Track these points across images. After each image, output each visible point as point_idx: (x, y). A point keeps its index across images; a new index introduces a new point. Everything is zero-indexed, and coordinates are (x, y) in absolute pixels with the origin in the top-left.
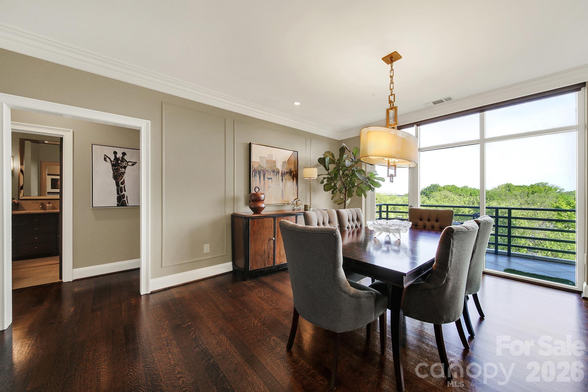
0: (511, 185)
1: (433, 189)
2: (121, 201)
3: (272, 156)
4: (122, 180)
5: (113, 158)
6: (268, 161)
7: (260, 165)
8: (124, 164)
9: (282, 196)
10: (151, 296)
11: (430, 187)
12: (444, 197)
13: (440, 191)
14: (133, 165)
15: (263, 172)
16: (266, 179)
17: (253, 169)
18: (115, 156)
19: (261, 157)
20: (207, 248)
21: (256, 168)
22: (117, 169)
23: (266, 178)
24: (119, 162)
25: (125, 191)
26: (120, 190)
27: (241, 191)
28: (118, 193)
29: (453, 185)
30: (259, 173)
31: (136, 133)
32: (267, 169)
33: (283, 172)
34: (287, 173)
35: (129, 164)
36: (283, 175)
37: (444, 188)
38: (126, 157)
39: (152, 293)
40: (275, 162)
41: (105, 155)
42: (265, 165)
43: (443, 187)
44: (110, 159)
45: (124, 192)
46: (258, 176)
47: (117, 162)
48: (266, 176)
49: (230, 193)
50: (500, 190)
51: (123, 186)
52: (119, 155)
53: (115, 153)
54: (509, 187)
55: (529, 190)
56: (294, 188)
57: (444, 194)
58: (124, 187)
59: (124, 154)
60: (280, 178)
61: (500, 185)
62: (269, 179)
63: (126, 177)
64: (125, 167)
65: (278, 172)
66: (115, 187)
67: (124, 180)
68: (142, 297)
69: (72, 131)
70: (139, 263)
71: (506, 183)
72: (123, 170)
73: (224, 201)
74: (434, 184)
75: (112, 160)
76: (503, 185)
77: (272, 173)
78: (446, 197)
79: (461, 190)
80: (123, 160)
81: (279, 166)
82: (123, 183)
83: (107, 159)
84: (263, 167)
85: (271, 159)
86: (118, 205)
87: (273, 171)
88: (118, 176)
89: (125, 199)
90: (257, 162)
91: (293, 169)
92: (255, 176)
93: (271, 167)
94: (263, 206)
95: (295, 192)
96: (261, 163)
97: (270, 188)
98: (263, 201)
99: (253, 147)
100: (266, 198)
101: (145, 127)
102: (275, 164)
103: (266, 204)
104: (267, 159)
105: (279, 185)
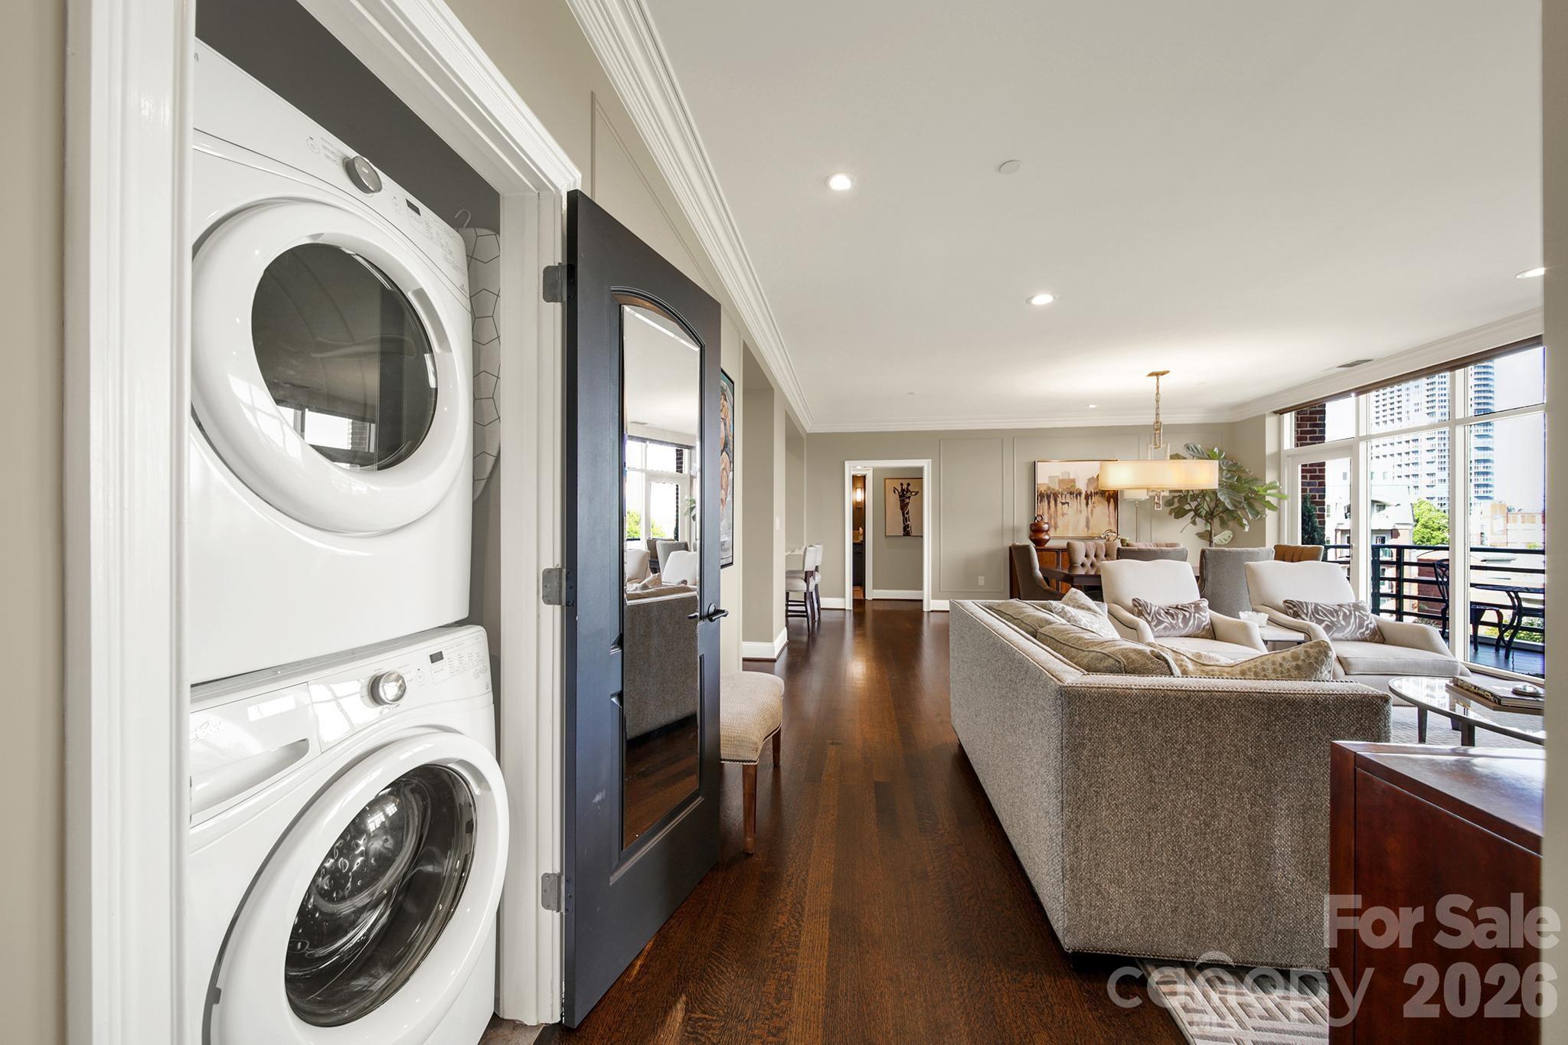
2: (907, 532)
3: (1070, 473)
4: (907, 510)
5: (900, 489)
6: (1061, 481)
7: (1049, 488)
8: (908, 494)
9: (1088, 526)
10: (931, 613)
14: (916, 495)
15: (1054, 495)
16: (1059, 505)
17: (1039, 493)
18: (902, 488)
19: (1050, 477)
20: (981, 581)
21: (1043, 492)
22: (904, 500)
23: (1058, 502)
24: (905, 491)
25: (909, 520)
26: (905, 520)
27: (1023, 521)
28: (904, 522)
30: (1048, 497)
31: (921, 469)
32: (1060, 491)
33: (1089, 492)
34: (1096, 494)
35: (912, 493)
38: (910, 488)
39: (932, 611)
40: (1073, 481)
41: (895, 487)
42: (1056, 487)
44: (898, 490)
45: (909, 523)
46: (1046, 501)
47: (903, 493)
48: (1059, 500)
49: (1008, 523)
51: (907, 516)
52: (905, 487)
53: (902, 484)
56: (1111, 513)
58: (909, 516)
59: (908, 485)
60: (1084, 501)
62: (1063, 504)
63: (910, 507)
64: (909, 498)
65: (1080, 494)
66: (902, 517)
68: (924, 614)
69: (872, 470)
70: (922, 595)
72: (908, 500)
73: (1001, 532)
75: (900, 491)
77: (1068, 495)
80: (908, 491)
81: (1082, 486)
82: (907, 513)
83: (896, 492)
84: (1053, 490)
85: (1067, 478)
86: (904, 535)
87: (1071, 493)
88: (904, 506)
89: (910, 528)
90: (1045, 484)
92: (1041, 501)
93: (1067, 488)
94: (1047, 537)
95: (1113, 521)
96: (1050, 485)
97: (1065, 516)
98: (1047, 531)
99: (1039, 465)
100: (1058, 530)
101: (926, 464)
102: (1075, 482)
103: (1051, 535)
104: (1061, 478)
105: (1081, 512)
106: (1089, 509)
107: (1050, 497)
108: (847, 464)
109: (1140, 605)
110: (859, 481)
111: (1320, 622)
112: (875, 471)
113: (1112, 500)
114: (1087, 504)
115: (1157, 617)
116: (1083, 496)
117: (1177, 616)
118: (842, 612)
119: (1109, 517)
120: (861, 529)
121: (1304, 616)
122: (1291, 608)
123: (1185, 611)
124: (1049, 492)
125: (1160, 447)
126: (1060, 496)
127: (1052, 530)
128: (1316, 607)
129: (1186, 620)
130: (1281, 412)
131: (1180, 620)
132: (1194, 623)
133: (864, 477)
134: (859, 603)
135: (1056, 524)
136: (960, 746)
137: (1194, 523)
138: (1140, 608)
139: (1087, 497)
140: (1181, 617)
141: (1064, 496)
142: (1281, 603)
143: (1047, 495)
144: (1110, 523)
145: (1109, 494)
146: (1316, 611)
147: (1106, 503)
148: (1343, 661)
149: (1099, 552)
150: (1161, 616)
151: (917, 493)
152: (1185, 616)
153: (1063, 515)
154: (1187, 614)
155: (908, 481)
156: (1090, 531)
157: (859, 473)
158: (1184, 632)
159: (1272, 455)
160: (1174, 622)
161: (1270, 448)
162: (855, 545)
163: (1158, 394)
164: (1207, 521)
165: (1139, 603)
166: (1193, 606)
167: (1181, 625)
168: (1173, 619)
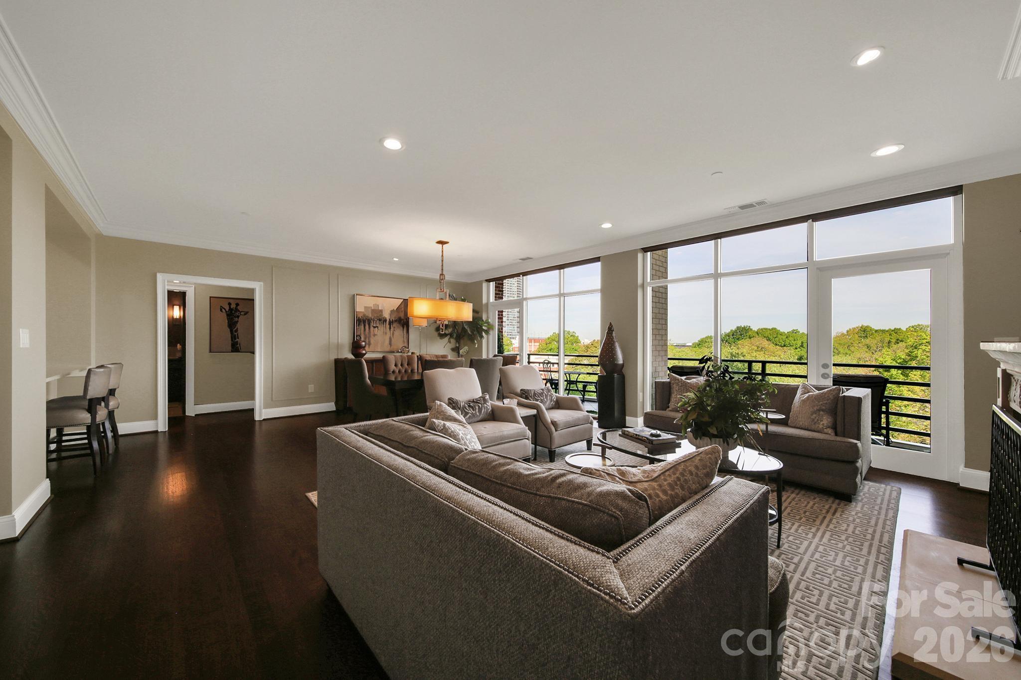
0: (868, 330)
1: (741, 335)
2: (235, 348)
3: (378, 305)
4: (236, 328)
5: (227, 308)
6: (373, 311)
7: (364, 315)
8: (237, 314)
9: (390, 344)
10: (263, 422)
11: (736, 331)
12: (756, 348)
13: (750, 338)
14: (245, 314)
15: (368, 321)
16: (372, 328)
17: (358, 318)
18: (230, 307)
19: (365, 307)
20: (311, 388)
21: (360, 317)
22: (232, 319)
23: (371, 326)
24: (233, 312)
25: (238, 338)
26: (233, 336)
27: (346, 340)
28: (232, 340)
29: (773, 329)
30: (364, 322)
31: (252, 291)
32: (372, 318)
33: (391, 320)
34: (396, 321)
35: (242, 313)
36: (391, 323)
37: (757, 333)
38: (239, 307)
39: (264, 420)
40: (381, 311)
41: (221, 306)
42: (370, 315)
43: (756, 330)
44: (225, 309)
45: (237, 340)
46: (363, 325)
47: (231, 313)
48: (372, 324)
49: (334, 341)
50: (850, 338)
51: (236, 334)
52: (233, 306)
53: (229, 304)
54: (865, 332)
55: (892, 337)
56: (405, 336)
57: (757, 343)
58: (238, 334)
59: (237, 305)
60: (388, 326)
61: (850, 329)
62: (374, 327)
63: (238, 326)
64: (238, 317)
65: (385, 321)
66: (230, 335)
67: (237, 328)
68: (257, 423)
69: (194, 286)
70: (254, 404)
71: (861, 326)
72: (237, 319)
73: (328, 349)
74: (743, 326)
75: (227, 310)
76: (855, 328)
77: (378, 322)
78: (759, 349)
79: (786, 336)
80: (237, 310)
81: (387, 315)
82: (236, 331)
83: (223, 310)
84: (368, 317)
85: (377, 308)
86: (232, 350)
87: (380, 320)
88: (232, 325)
89: (238, 345)
90: (361, 312)
91: (402, 317)
92: (359, 324)
93: (377, 316)
94: (364, 352)
95: (406, 341)
96: (365, 313)
97: (376, 337)
98: (365, 347)
99: (358, 298)
100: (371, 346)
101: (258, 288)
102: (382, 312)
103: (367, 350)
104: (373, 308)
105: (386, 333)
106: (392, 332)
107: (365, 322)
108: (160, 277)
109: (454, 402)
110: (176, 298)
111: (537, 400)
112: (197, 286)
113: (405, 326)
114: (390, 328)
115: (465, 411)
116: (388, 322)
117: (475, 408)
118: (152, 436)
119: (403, 338)
120: (179, 346)
121: (530, 398)
122: (524, 394)
123: (479, 403)
124: (364, 318)
125: (444, 291)
126: (372, 321)
127: (367, 346)
128: (534, 393)
129: (480, 410)
130: (489, 281)
131: (477, 411)
132: (484, 411)
133: (183, 294)
134: (177, 420)
135: (369, 342)
136: (330, 592)
137: (450, 342)
138: (454, 405)
139: (390, 324)
140: (477, 407)
141: (375, 322)
142: (519, 391)
143: (363, 320)
144: (404, 341)
145: (404, 322)
146: (535, 394)
147: (402, 328)
148: (554, 423)
149: (404, 362)
150: (466, 409)
151: (246, 313)
152: (479, 406)
153: (375, 335)
154: (480, 405)
155: (238, 301)
156: (392, 347)
157: (177, 289)
158: (479, 419)
159: (485, 304)
160: (474, 412)
161: (484, 301)
162: (171, 362)
163: (442, 256)
164: (457, 341)
165: (453, 401)
166: (482, 399)
167: (478, 414)
168: (473, 410)
